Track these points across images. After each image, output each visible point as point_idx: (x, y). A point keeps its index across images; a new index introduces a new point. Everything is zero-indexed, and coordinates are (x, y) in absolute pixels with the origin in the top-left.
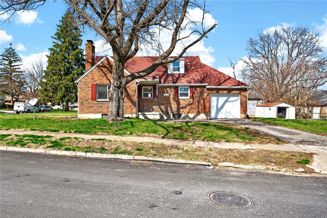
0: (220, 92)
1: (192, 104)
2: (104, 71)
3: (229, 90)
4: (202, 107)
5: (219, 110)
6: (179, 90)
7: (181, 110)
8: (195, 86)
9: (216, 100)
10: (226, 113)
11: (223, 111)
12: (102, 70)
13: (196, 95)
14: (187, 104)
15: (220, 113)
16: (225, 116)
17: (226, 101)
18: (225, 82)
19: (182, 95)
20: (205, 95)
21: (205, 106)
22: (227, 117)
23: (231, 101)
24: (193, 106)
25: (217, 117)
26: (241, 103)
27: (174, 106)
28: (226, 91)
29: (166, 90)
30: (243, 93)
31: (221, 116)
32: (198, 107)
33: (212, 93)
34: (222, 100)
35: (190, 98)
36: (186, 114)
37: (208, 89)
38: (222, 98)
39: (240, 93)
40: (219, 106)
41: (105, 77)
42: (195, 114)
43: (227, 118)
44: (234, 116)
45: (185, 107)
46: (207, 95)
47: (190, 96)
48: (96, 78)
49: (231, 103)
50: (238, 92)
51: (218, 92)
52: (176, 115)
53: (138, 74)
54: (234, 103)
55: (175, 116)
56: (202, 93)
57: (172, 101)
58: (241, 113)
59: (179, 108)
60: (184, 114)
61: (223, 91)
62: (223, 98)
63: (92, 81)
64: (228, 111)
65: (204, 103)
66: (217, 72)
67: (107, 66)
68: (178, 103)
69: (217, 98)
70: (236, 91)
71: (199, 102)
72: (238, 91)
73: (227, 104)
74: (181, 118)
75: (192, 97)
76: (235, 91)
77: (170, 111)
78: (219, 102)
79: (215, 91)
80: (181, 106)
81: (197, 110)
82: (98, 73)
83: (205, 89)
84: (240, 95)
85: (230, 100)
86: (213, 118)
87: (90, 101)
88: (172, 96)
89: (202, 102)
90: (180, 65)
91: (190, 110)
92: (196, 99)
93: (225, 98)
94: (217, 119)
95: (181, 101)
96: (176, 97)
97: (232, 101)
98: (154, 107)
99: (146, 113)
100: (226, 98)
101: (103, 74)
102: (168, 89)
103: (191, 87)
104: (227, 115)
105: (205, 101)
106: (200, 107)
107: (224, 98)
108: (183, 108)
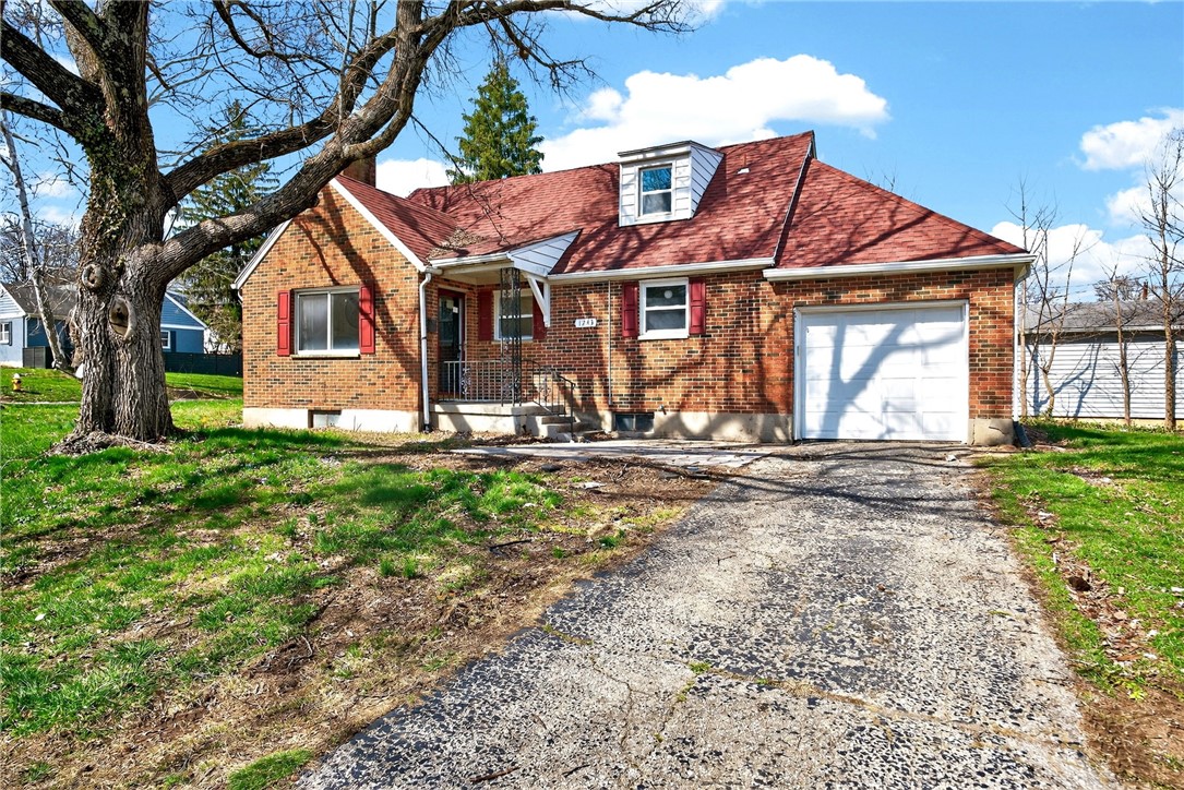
0: (844, 297)
1: (698, 364)
2: (314, 235)
3: (899, 286)
4: (748, 382)
5: (843, 394)
6: (643, 299)
7: (649, 394)
8: (713, 275)
9: (830, 343)
10: (885, 410)
11: (869, 398)
12: (308, 234)
13: (720, 317)
14: (674, 363)
15: (850, 409)
16: (884, 430)
17: (888, 347)
18: (881, 244)
19: (656, 320)
20: (766, 317)
21: (762, 372)
22: (889, 431)
23: (913, 347)
24: (705, 374)
25: (835, 431)
26: (972, 356)
27: (618, 373)
28: (878, 292)
29: (586, 301)
30: (982, 298)
31: (858, 424)
32: (729, 378)
33: (802, 305)
34: (863, 338)
35: (691, 335)
36: (670, 414)
37: (780, 286)
38: (863, 332)
39: (964, 296)
40: (847, 373)
41: (317, 260)
42: (713, 415)
43: (894, 437)
44: (933, 427)
45: (666, 381)
46: (776, 318)
47: (691, 326)
48: (291, 268)
49: (918, 354)
50: (954, 290)
51: (831, 299)
52: (629, 415)
53: (217, 223)
54: (932, 353)
55: (626, 421)
56: (747, 307)
57: (606, 349)
58: (972, 414)
59: (638, 385)
60: (664, 410)
61: (863, 292)
62: (868, 328)
63: (280, 277)
64: (896, 402)
65: (759, 356)
66: (868, 198)
67: (323, 215)
68: (636, 363)
69: (833, 328)
70: (942, 284)
71: (730, 353)
72: (951, 283)
73: (892, 364)
74: (651, 432)
75: (701, 331)
76: (935, 284)
77: (599, 400)
78: (846, 353)
79: (818, 291)
80: (649, 374)
81: (722, 392)
82: (295, 245)
83: (765, 286)
84: (967, 306)
85: (909, 337)
86: (813, 436)
87: (274, 357)
88: (608, 331)
89: (748, 350)
90: (673, 180)
91: (687, 395)
92: (719, 340)
93: (878, 332)
94: (835, 441)
95: (646, 349)
96: (626, 334)
97: (923, 346)
98: (537, 380)
99: (462, 408)
100: (889, 327)
101: (312, 250)
102: (592, 298)
103: (696, 279)
104: (893, 423)
105: (765, 351)
106: (739, 377)
107: (878, 327)
108: (656, 382)
